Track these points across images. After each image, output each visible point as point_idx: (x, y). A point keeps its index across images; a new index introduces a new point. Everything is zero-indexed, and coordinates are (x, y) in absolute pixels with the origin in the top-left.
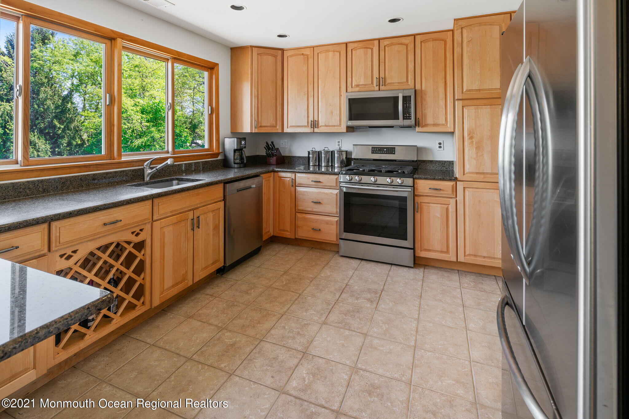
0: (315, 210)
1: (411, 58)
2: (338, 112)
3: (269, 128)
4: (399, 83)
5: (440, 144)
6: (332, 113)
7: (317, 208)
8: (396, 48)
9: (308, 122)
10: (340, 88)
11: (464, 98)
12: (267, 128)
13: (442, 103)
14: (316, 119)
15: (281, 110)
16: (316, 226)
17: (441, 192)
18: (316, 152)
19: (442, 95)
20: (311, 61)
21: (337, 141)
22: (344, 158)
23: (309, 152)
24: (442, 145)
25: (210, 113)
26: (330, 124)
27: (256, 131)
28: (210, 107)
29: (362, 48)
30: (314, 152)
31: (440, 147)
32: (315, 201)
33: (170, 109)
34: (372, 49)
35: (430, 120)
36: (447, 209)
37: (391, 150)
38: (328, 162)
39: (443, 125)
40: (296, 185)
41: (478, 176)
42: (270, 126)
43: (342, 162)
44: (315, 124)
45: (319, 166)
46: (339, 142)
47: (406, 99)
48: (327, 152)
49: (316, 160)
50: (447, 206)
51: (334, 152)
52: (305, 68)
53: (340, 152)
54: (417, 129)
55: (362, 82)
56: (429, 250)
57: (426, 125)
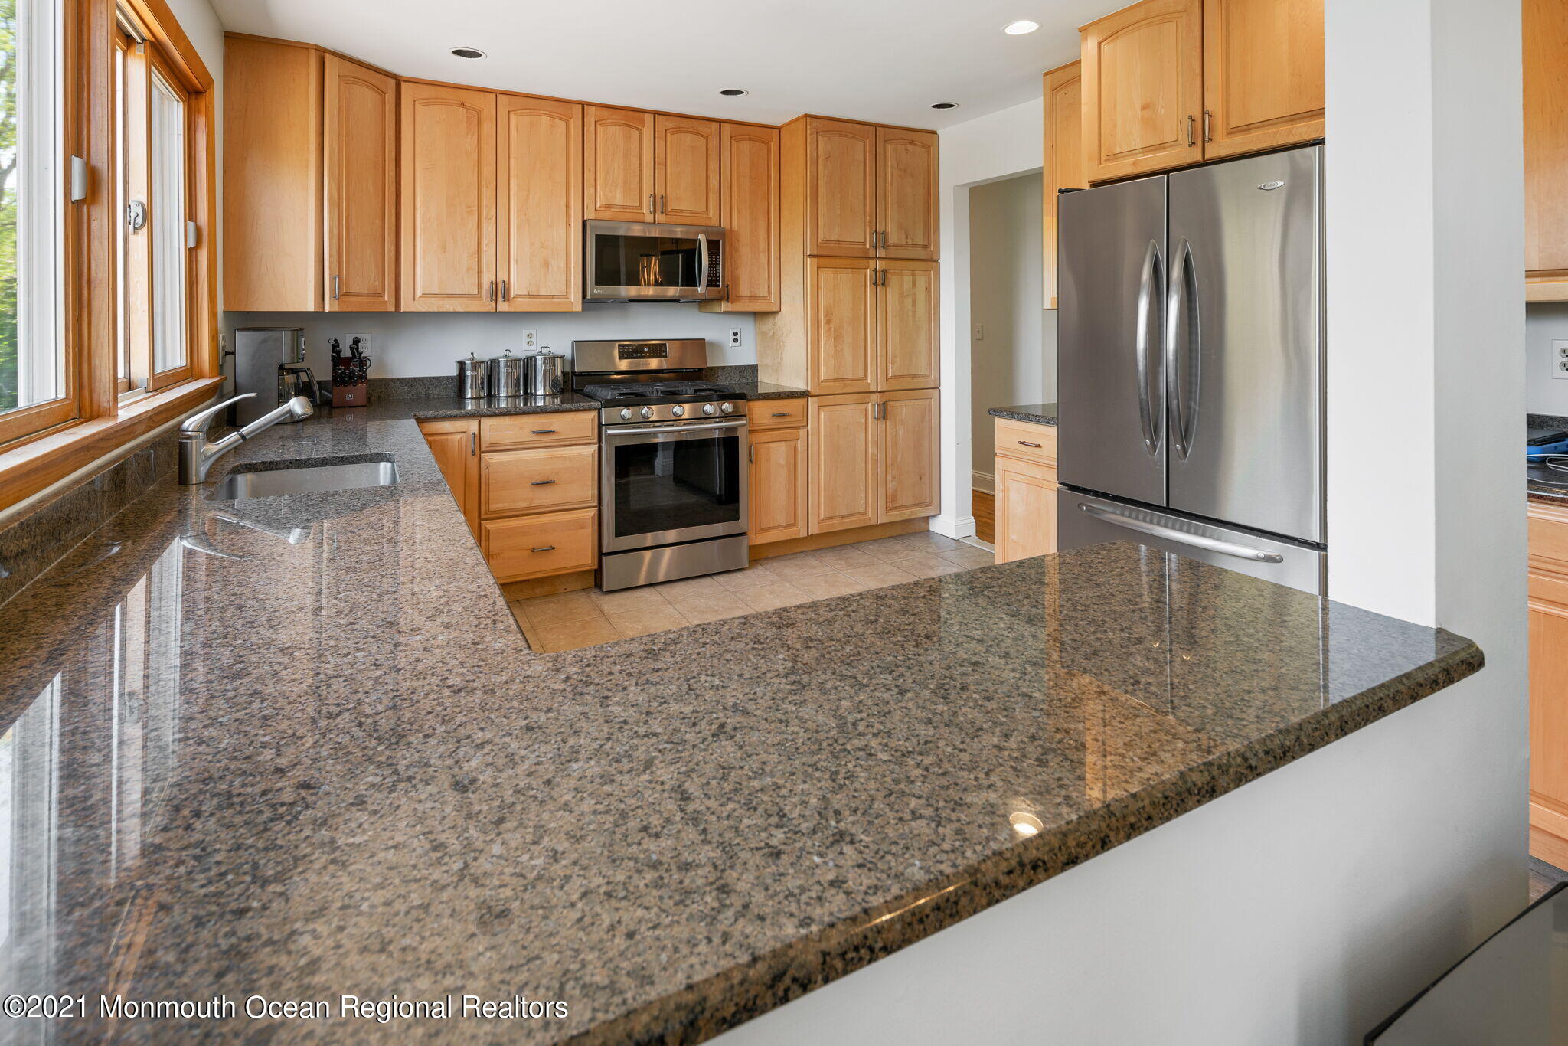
0: (536, 503)
1: (713, 165)
2: (562, 265)
3: (365, 299)
4: (692, 212)
5: (735, 334)
6: (546, 264)
7: (544, 497)
8: (688, 139)
9: (479, 286)
10: (567, 206)
11: (820, 253)
12: (359, 299)
13: (763, 258)
14: (502, 276)
15: (393, 248)
16: (539, 541)
17: (788, 419)
18: (519, 360)
19: (763, 245)
20: (488, 128)
21: (525, 333)
22: (559, 374)
23: (462, 365)
24: (738, 337)
25: (192, 244)
26: (543, 292)
27: (336, 309)
28: (191, 225)
29: (619, 124)
30: (476, 364)
31: (735, 340)
32: (538, 479)
33: (143, 225)
34: (640, 131)
35: (744, 290)
36: (795, 448)
37: (658, 349)
38: (517, 385)
39: (764, 298)
40: (483, 449)
41: (837, 384)
42: (369, 295)
43: (554, 384)
44: (499, 291)
45: (491, 397)
46: (530, 336)
47: (714, 246)
48: (513, 362)
49: (482, 383)
50: (793, 443)
51: (535, 359)
52: (470, 143)
53: (551, 359)
54: (724, 306)
55: (618, 199)
56: (768, 529)
57: (738, 299)
